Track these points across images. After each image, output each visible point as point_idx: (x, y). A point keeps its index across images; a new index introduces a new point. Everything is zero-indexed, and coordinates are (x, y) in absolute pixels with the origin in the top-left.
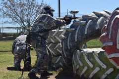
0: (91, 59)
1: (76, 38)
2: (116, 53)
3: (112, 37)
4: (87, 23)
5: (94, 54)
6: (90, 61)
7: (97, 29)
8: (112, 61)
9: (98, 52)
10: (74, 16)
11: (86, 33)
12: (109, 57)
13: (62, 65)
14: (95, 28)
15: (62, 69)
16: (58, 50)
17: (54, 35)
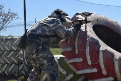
2: (75, 58)
3: (70, 42)
8: (72, 67)
9: (58, 58)
10: (86, 19)
12: (68, 62)
13: (24, 74)
15: (23, 77)
17: (15, 42)
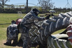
0: (61, 45)
1: (50, 29)
4: (57, 21)
5: (63, 42)
6: (60, 46)
7: (63, 25)
11: (56, 27)
14: (62, 24)
16: (35, 33)
